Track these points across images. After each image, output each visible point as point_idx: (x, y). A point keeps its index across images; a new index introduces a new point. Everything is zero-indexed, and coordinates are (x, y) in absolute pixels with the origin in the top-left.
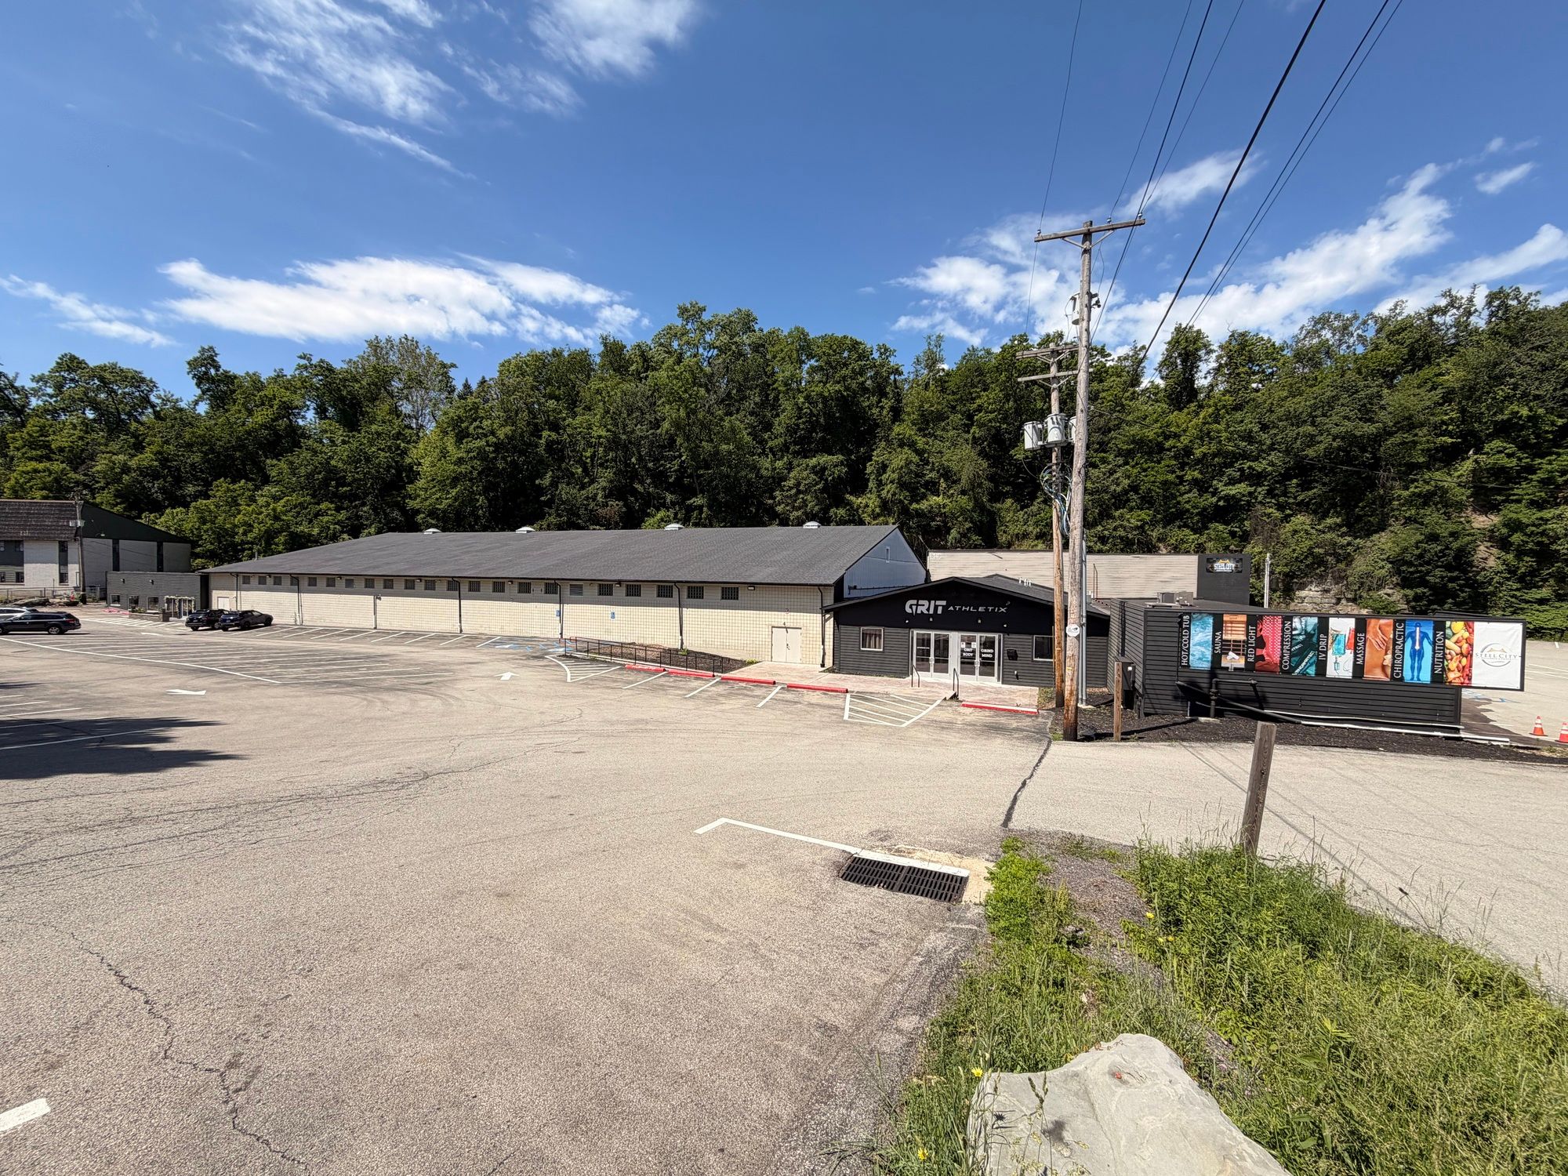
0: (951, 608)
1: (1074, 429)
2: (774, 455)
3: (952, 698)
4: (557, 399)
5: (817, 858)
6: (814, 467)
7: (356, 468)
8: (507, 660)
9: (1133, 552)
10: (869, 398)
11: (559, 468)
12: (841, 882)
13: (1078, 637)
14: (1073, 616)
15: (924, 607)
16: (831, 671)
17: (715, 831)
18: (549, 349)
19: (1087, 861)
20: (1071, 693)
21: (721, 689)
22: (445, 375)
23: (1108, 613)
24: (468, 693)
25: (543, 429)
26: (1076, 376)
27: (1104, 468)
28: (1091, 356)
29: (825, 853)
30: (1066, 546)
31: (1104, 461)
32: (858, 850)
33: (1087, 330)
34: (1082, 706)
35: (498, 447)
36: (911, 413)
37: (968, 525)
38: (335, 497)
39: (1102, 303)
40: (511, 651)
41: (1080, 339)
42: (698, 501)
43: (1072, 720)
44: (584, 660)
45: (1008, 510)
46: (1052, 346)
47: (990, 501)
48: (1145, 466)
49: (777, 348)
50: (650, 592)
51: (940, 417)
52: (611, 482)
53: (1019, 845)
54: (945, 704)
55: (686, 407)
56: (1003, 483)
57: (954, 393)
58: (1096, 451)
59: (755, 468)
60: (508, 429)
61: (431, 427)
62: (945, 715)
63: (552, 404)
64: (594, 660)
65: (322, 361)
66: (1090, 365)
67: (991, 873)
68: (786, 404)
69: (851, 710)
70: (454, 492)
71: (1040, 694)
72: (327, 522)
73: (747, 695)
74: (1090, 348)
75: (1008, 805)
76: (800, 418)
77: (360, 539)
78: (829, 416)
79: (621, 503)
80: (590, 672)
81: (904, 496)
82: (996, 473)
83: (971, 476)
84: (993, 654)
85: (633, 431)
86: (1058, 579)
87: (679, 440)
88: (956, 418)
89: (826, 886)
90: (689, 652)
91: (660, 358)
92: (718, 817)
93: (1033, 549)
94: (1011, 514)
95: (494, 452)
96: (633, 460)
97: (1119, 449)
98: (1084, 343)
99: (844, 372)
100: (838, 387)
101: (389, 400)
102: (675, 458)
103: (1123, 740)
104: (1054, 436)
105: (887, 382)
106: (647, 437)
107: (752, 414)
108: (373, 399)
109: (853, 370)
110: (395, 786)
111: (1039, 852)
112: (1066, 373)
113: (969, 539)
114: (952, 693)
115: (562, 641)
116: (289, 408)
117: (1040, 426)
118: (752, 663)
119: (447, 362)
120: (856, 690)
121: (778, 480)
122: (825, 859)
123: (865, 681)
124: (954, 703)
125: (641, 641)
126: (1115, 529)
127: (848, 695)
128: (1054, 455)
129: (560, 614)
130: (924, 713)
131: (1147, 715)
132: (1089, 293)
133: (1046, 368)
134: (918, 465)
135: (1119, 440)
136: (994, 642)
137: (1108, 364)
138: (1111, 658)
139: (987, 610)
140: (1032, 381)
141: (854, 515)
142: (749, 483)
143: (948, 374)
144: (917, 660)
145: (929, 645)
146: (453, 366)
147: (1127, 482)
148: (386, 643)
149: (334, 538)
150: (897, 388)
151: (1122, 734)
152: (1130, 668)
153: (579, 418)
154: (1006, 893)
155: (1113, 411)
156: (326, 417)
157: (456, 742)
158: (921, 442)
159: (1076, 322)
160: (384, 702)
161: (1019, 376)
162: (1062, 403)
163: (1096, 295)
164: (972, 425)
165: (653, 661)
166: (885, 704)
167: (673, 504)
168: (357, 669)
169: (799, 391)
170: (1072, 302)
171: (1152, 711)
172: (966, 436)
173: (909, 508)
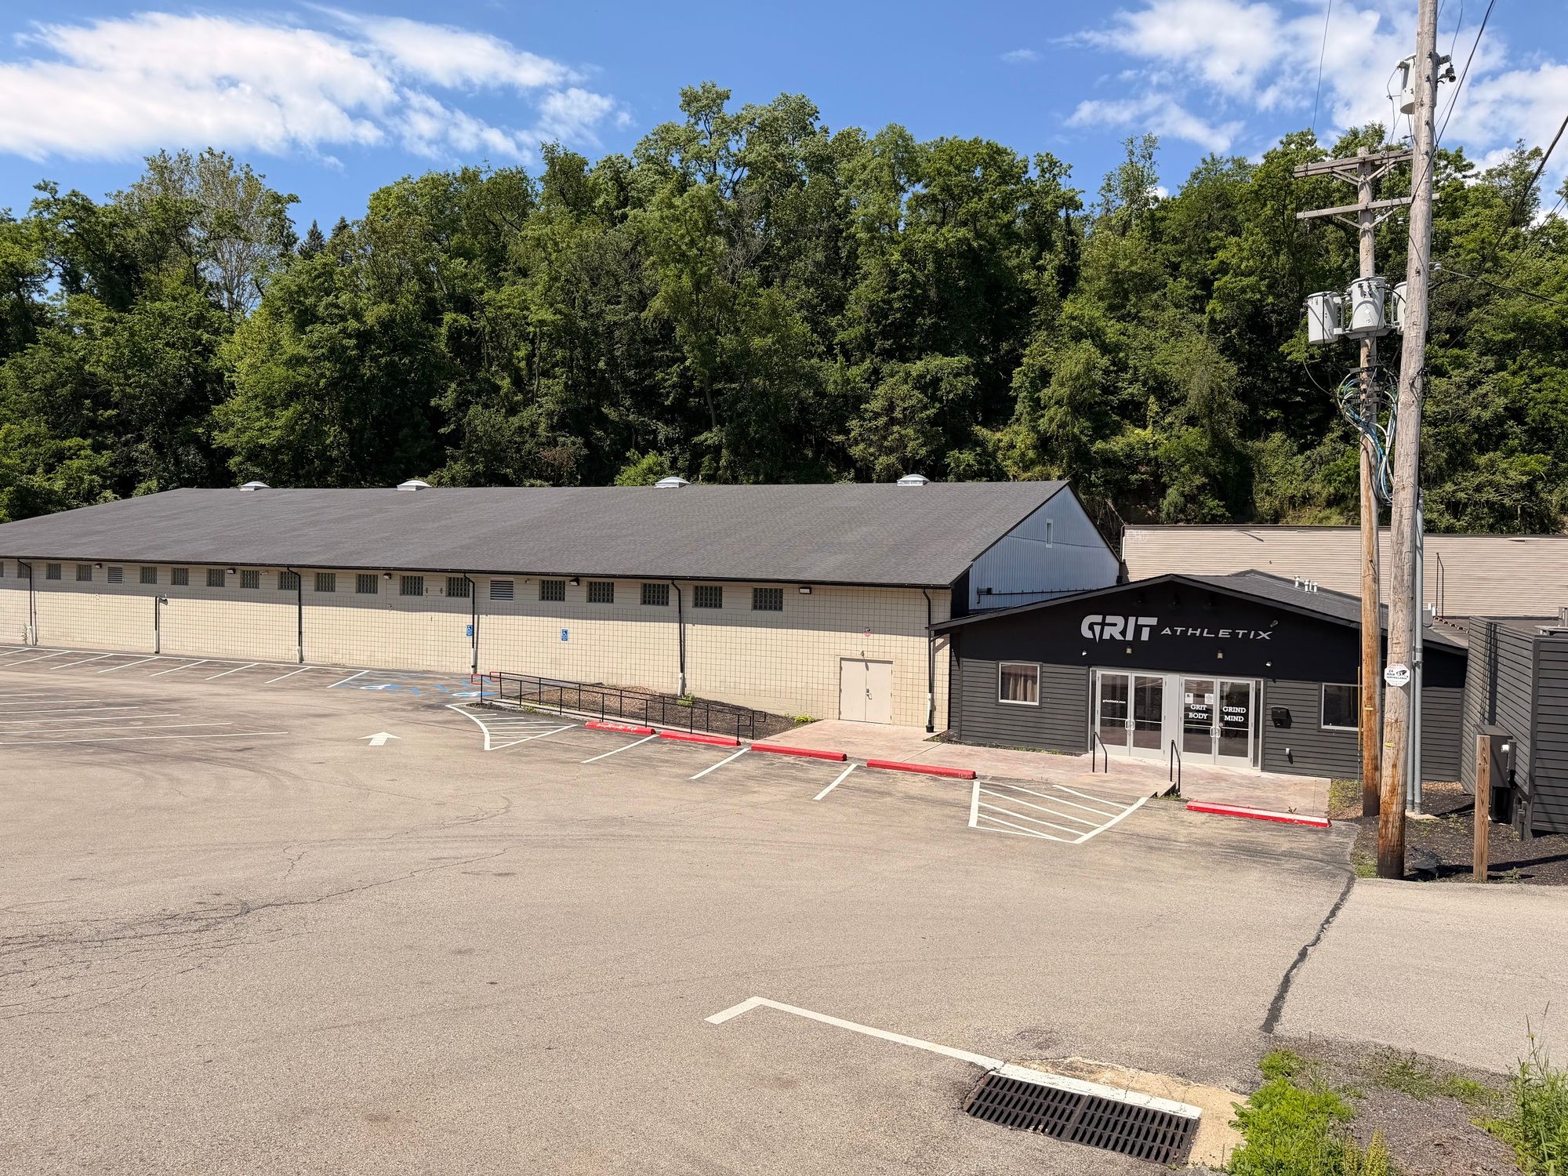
0: (1167, 631)
1: (1401, 306)
2: (848, 359)
3: (1167, 794)
4: (467, 255)
5: (925, 1075)
6: (921, 376)
7: (127, 377)
8: (381, 711)
9: (1512, 531)
10: (1018, 252)
11: (473, 379)
12: (967, 1119)
13: (1406, 688)
14: (1397, 650)
15: (1116, 627)
16: (945, 738)
17: (743, 1019)
18: (456, 167)
19: (1421, 1098)
20: (1393, 791)
21: (752, 766)
22: (278, 214)
23: (1463, 643)
24: (312, 768)
25: (445, 310)
26: (1408, 207)
27: (1457, 376)
28: (1434, 167)
29: (938, 1065)
30: (1385, 517)
31: (1458, 363)
32: (998, 1064)
33: (1430, 124)
34: (1412, 814)
35: (365, 338)
36: (1094, 279)
37: (1199, 480)
38: (86, 429)
39: (1457, 73)
40: (387, 695)
41: (1415, 139)
42: (711, 437)
43: (1395, 839)
44: (513, 711)
45: (1274, 453)
46: (1362, 152)
47: (1241, 435)
48: (1538, 372)
49: (855, 163)
50: (628, 596)
51: (1147, 284)
52: (563, 402)
53: (1293, 1065)
54: (1155, 804)
55: (693, 272)
56: (1266, 405)
57: (1175, 240)
58: (1444, 345)
59: (812, 379)
60: (383, 309)
61: (253, 306)
62: (1157, 824)
63: (459, 265)
64: (531, 712)
65: (75, 194)
66: (1435, 187)
67: (1242, 1115)
68: (870, 265)
69: (981, 809)
70: (287, 416)
71: (1333, 790)
72: (79, 469)
73: (795, 779)
74: (1436, 156)
75: (1274, 992)
76: (894, 289)
77: (133, 500)
78: (944, 283)
79: (580, 440)
80: (522, 734)
81: (1080, 427)
82: (1253, 385)
83: (1206, 391)
84: (1246, 716)
85: (599, 315)
86: (1369, 579)
87: (679, 331)
88: (1179, 287)
89: (939, 1125)
90: (695, 701)
91: (646, 182)
92: (748, 995)
93: (1320, 526)
94: (1280, 461)
95: (357, 347)
96: (602, 365)
97: (1487, 342)
98: (1424, 147)
99: (974, 205)
100: (962, 232)
101: (184, 260)
102: (674, 361)
103: (1491, 878)
104: (1364, 317)
105: (1053, 222)
106: (624, 324)
107: (809, 283)
108: (157, 257)
109: (992, 202)
110: (195, 926)
111: (1332, 1079)
112: (1387, 203)
113: (1202, 505)
114: (1167, 785)
115: (476, 677)
116: (19, 274)
117: (1337, 300)
118: (805, 722)
119: (284, 193)
120: (991, 773)
121: (851, 402)
122: (938, 1078)
123: (1006, 760)
124: (1172, 803)
125: (613, 681)
126: (1478, 489)
127: (977, 784)
128: (1364, 352)
129: (472, 631)
130: (1117, 819)
131: (1538, 833)
132: (1433, 55)
133: (1353, 192)
134: (1106, 372)
135: (1486, 324)
136: (1247, 695)
137: (1470, 183)
138: (1468, 728)
139: (1234, 635)
140: (1321, 218)
141: (988, 463)
142: (803, 408)
143: (1165, 206)
144: (1103, 723)
145: (1124, 697)
146: (293, 199)
147: (1502, 401)
148: (176, 679)
149: (90, 497)
150: (1071, 233)
151: (1490, 868)
152: (1506, 748)
153: (507, 289)
154: (1269, 1151)
155: (1479, 269)
156: (80, 290)
157: (294, 852)
158: (1112, 330)
159: (1408, 109)
160: (171, 779)
161: (1299, 209)
162: (1381, 258)
163: (1446, 59)
164: (1210, 296)
165: (633, 716)
166: (1043, 802)
167: (670, 442)
168: (126, 722)
169: (892, 241)
170: (1401, 73)
171: (1547, 827)
172: (1198, 318)
173: (1089, 451)
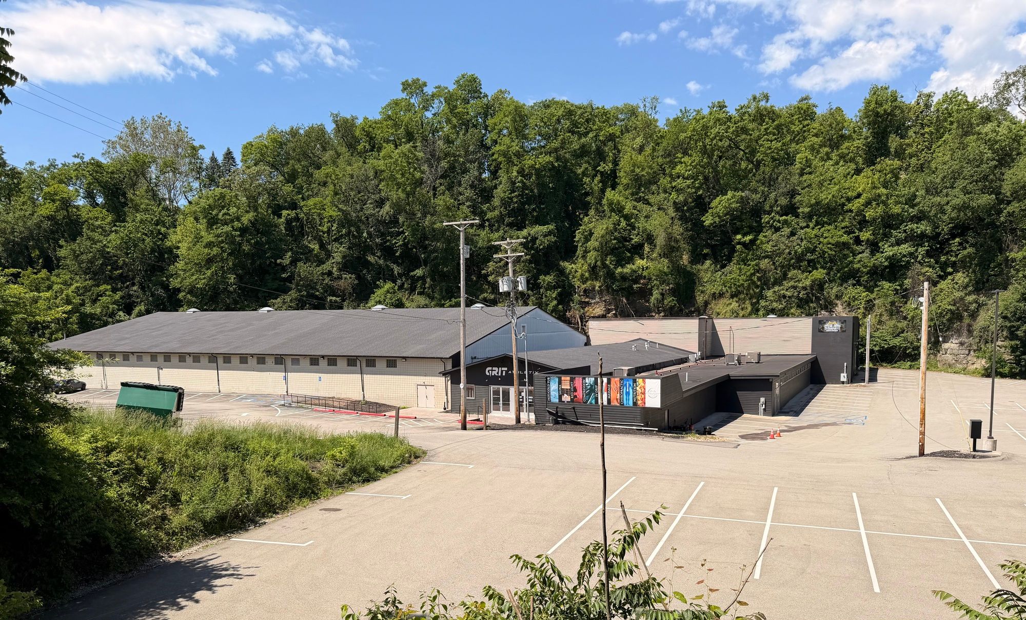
0: (510, 372)
2: (491, 229)
6: (526, 238)
8: (248, 407)
11: (298, 246)
15: (496, 371)
16: (450, 411)
18: (287, 129)
22: (195, 154)
25: (283, 209)
35: (243, 231)
36: (624, 178)
38: (110, 279)
40: (251, 403)
42: (419, 272)
44: (293, 407)
45: (707, 271)
47: (690, 263)
50: (342, 364)
52: (345, 256)
56: (701, 246)
65: (93, 159)
70: (209, 273)
72: (106, 302)
76: (513, 191)
79: (354, 276)
80: (291, 412)
81: (609, 261)
85: (361, 210)
87: (401, 218)
90: (368, 402)
96: (363, 235)
102: (400, 234)
106: (374, 215)
115: (286, 396)
118: (404, 408)
119: (197, 145)
125: (339, 396)
129: (285, 378)
134: (624, 230)
141: (564, 280)
144: (494, 404)
145: (499, 394)
146: (202, 147)
156: (96, 205)
173: (614, 273)
